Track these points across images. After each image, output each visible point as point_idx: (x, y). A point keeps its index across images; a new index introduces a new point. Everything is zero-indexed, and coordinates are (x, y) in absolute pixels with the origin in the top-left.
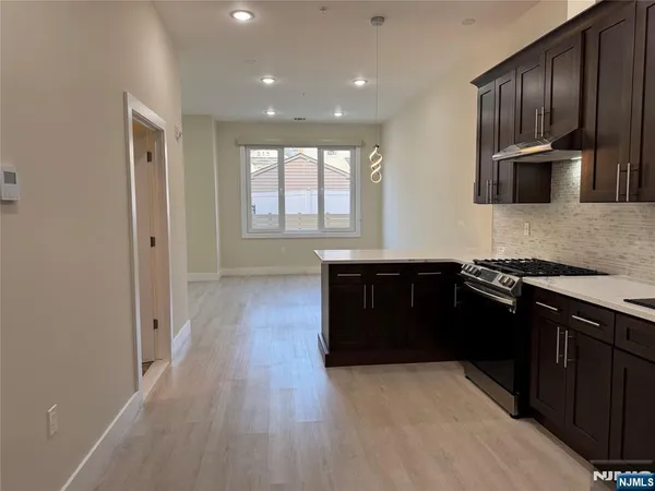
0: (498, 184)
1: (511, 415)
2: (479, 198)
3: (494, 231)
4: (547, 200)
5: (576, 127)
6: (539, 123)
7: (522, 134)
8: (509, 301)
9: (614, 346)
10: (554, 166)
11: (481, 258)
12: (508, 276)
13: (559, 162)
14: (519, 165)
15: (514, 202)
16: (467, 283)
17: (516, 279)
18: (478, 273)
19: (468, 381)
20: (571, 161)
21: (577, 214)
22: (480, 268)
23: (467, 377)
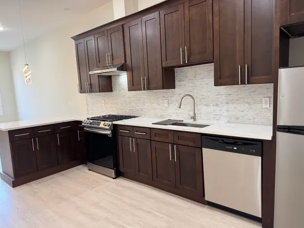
0: (91, 84)
1: (114, 178)
2: (82, 90)
3: (88, 105)
4: (111, 90)
5: (124, 62)
6: (108, 59)
7: (100, 63)
8: (109, 132)
9: (151, 140)
10: (112, 77)
11: (90, 117)
12: (106, 122)
13: (115, 75)
14: (99, 76)
15: (100, 92)
16: (85, 129)
17: (110, 123)
18: (91, 123)
19: (90, 171)
20: (119, 75)
21: (124, 96)
22: (91, 121)
23: (89, 170)
